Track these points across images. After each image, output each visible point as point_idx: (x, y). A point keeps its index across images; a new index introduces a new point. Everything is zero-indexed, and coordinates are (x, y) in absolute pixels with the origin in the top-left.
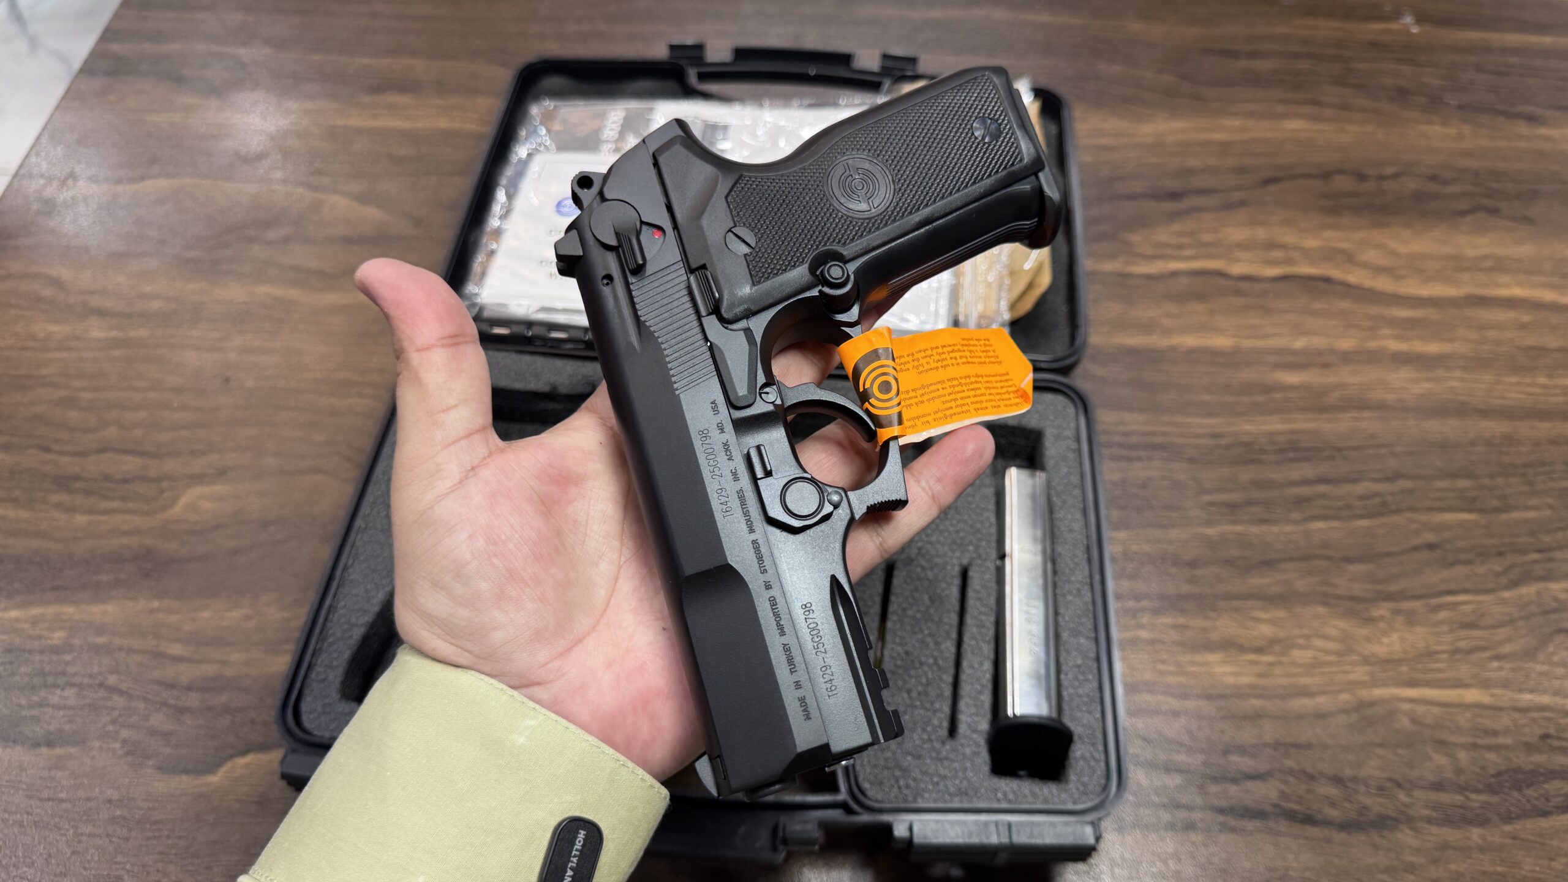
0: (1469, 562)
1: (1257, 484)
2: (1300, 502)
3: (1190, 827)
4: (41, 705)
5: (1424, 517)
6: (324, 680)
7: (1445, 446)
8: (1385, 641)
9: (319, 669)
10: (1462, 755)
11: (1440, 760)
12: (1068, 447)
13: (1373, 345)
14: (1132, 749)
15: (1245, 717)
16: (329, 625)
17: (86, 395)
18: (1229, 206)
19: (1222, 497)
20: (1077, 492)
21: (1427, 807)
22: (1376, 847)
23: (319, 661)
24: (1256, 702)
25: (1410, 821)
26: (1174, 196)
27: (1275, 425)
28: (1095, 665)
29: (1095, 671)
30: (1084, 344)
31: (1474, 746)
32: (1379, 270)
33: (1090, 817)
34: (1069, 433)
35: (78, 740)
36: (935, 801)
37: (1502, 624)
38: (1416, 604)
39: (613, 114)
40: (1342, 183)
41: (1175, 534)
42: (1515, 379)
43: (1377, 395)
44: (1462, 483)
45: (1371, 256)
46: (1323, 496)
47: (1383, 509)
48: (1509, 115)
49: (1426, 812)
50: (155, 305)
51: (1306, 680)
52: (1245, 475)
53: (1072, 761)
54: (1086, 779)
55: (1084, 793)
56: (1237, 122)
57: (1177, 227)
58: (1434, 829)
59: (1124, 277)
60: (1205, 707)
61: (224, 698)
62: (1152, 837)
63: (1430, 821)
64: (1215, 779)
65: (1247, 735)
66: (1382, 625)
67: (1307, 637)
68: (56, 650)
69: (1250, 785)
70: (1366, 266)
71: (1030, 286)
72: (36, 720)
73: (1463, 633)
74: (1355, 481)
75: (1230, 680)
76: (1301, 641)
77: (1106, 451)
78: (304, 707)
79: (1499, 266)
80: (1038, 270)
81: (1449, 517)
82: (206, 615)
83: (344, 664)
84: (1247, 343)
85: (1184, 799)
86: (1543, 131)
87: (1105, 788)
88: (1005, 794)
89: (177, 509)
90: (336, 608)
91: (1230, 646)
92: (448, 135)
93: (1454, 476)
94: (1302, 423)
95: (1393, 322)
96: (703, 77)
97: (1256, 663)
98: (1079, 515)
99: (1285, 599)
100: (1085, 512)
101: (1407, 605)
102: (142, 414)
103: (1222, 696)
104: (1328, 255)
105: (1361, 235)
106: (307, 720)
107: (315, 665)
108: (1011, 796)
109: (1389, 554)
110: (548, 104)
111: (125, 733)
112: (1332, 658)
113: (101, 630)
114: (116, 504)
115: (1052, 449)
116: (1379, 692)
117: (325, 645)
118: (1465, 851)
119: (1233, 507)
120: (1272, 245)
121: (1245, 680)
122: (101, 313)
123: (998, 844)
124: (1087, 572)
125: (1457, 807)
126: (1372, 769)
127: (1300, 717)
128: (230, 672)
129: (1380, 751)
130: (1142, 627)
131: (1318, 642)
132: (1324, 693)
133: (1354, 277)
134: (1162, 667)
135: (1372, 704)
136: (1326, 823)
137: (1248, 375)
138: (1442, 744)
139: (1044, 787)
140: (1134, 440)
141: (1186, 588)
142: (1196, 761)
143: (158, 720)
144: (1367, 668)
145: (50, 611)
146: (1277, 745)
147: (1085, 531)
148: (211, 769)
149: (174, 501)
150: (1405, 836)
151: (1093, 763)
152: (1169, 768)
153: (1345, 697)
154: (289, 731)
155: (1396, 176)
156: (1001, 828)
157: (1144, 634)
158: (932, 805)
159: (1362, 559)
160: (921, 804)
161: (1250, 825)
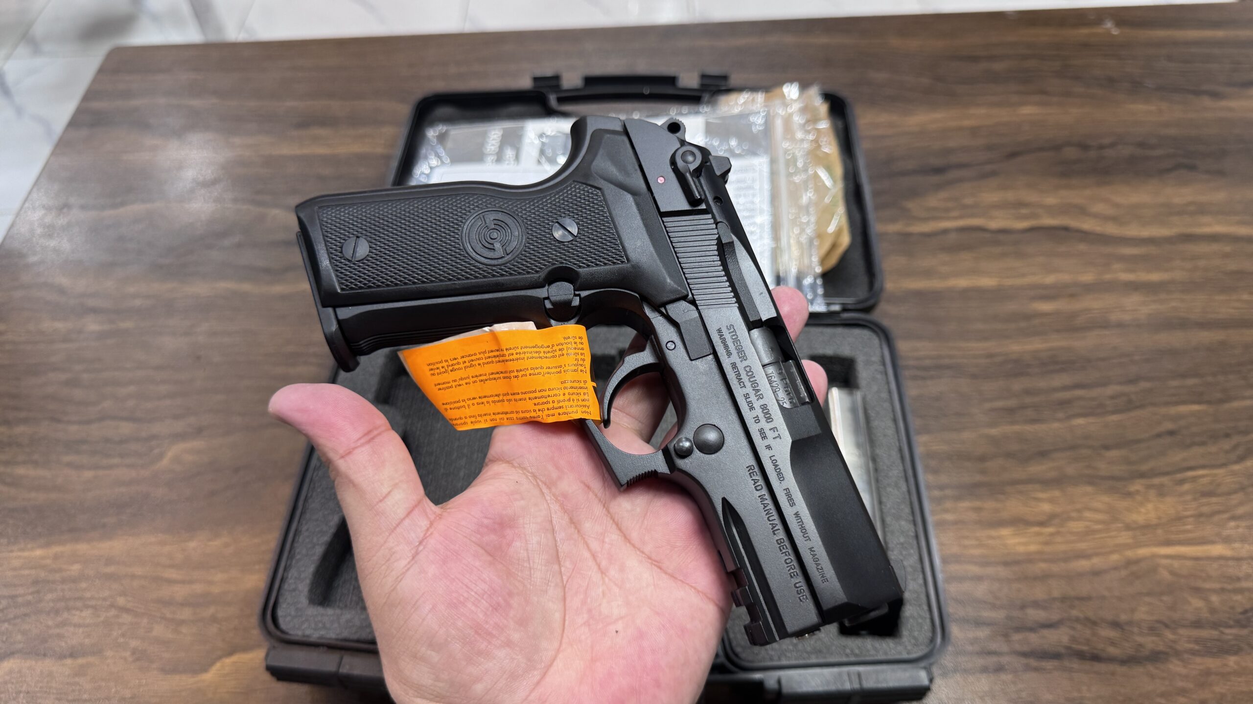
0: (1203, 444)
1: (1028, 392)
2: (1064, 404)
3: (999, 669)
4: (63, 624)
5: (1163, 410)
6: (294, 590)
7: (1173, 353)
8: (1143, 510)
9: (290, 582)
10: (1215, 598)
11: (1197, 603)
12: (876, 370)
13: (1108, 277)
14: (950, 609)
15: (1036, 578)
16: (296, 545)
17: (85, 376)
18: (985, 176)
19: (1000, 404)
20: (887, 405)
21: (1189, 642)
22: (1152, 677)
23: (290, 575)
24: (1043, 566)
25: (1177, 654)
26: (938, 170)
27: (1035, 345)
28: (915, 542)
29: (915, 546)
30: (882, 289)
31: (1223, 590)
32: (1106, 218)
33: (923, 664)
34: (876, 358)
35: (97, 651)
36: (796, 659)
37: (1235, 492)
38: (1165, 480)
39: (493, 133)
40: (1070, 153)
41: (966, 435)
42: (1222, 297)
43: (1114, 317)
44: (1191, 382)
45: (1099, 208)
46: (1080, 398)
47: (1130, 405)
48: (1198, 93)
49: (1191, 646)
50: (138, 302)
51: (1082, 546)
52: (1017, 385)
53: (903, 620)
54: (916, 634)
55: (915, 645)
56: (982, 111)
57: (943, 194)
58: (1198, 660)
59: (906, 237)
60: (1003, 572)
61: (211, 610)
62: (971, 679)
63: (1194, 653)
64: (1018, 629)
65: (1039, 592)
66: (1139, 498)
67: (1079, 511)
68: (74, 580)
69: (1046, 632)
70: (1096, 216)
71: (834, 246)
72: (60, 636)
73: (1204, 500)
74: (1104, 384)
75: (1021, 549)
76: (1074, 514)
77: (907, 373)
78: (280, 613)
79: (1202, 210)
80: (838, 233)
81: (1183, 409)
82: (192, 544)
83: (310, 576)
84: (1009, 282)
85: (994, 646)
86: (1223, 103)
87: (932, 640)
88: (852, 651)
89: (165, 462)
90: (301, 531)
91: (1018, 522)
92: (362, 158)
93: (1184, 376)
94: (1057, 342)
95: (1122, 258)
96: (561, 100)
97: (1039, 534)
98: (890, 423)
99: (1058, 481)
100: (895, 420)
101: (1156, 481)
102: (132, 389)
103: (1017, 563)
104: (1065, 209)
105: (1088, 192)
106: (283, 623)
107: (287, 578)
108: (857, 651)
109: (1138, 441)
110: (441, 128)
111: (134, 643)
112: (1100, 527)
113: (109, 561)
114: (116, 461)
115: (864, 373)
116: (1143, 552)
117: (294, 562)
118: (1225, 676)
119: (1011, 411)
120: (1021, 204)
121: (1033, 548)
122: (94, 311)
123: (851, 690)
124: (901, 468)
125: (1214, 640)
126: (1142, 614)
127: (1080, 575)
128: (216, 590)
129: (1147, 599)
130: (946, 511)
131: (1087, 514)
132: (1097, 554)
133: (1087, 225)
134: (966, 542)
135: (1137, 561)
136: (1111, 660)
137: (1011, 307)
138: (1197, 590)
139: (883, 642)
140: (927, 362)
141: (978, 478)
142: (999, 615)
143: (159, 630)
144: (1130, 533)
145: (67, 549)
146: (1064, 599)
147: (896, 436)
148: (205, 669)
149: (161, 456)
150: (1175, 666)
151: (920, 621)
152: (978, 623)
153: (1115, 557)
154: (269, 633)
155: (1112, 145)
156: (853, 677)
157: (949, 517)
158: (793, 662)
159: (1118, 446)
160: (784, 662)
161: (1049, 664)
